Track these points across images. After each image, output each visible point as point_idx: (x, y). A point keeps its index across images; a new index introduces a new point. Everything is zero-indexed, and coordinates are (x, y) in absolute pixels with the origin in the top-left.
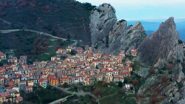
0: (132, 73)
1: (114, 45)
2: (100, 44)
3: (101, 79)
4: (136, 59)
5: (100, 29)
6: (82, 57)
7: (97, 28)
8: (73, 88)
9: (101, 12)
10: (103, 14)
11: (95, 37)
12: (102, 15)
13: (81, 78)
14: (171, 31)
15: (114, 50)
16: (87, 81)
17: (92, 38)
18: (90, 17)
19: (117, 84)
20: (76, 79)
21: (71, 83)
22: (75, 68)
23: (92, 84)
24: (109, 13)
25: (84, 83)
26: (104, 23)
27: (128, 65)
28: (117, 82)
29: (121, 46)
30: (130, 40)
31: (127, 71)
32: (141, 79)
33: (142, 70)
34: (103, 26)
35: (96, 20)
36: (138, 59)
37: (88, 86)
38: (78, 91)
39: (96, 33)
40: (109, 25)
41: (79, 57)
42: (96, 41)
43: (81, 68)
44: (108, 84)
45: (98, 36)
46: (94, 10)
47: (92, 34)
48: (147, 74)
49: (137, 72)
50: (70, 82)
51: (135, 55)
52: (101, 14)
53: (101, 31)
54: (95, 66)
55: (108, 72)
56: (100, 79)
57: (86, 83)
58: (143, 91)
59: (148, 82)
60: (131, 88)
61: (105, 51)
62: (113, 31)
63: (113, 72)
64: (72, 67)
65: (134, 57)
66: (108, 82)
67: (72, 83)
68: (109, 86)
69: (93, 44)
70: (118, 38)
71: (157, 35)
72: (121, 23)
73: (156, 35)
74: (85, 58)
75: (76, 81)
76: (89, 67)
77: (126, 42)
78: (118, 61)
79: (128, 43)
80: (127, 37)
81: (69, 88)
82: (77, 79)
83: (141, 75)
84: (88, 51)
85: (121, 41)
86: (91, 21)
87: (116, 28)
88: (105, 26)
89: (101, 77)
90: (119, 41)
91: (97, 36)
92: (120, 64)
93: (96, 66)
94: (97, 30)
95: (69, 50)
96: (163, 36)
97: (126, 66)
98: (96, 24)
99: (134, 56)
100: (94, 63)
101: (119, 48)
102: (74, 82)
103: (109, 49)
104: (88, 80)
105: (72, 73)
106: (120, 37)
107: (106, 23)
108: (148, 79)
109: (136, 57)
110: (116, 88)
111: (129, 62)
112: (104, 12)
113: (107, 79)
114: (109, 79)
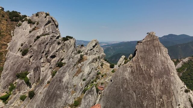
1: (48, 92)
5: (24, 53)
7: (20, 51)
9: (34, 24)
10: (35, 27)
11: (10, 70)
12: (34, 29)
18: (12, 32)
24: (47, 26)
26: (34, 42)
29: (64, 94)
30: (83, 78)
34: (30, 46)
35: (21, 36)
39: (16, 60)
45: (18, 67)
46: (23, 21)
52: (33, 26)
53: (26, 57)
62: (49, 58)
70: (57, 73)
72: (65, 42)
80: (76, 70)
85: (64, 80)
87: (55, 50)
88: (35, 48)
90: (60, 81)
94: (19, 54)
96: (152, 71)
98: (19, 43)
101: (59, 100)
106: (62, 71)
107: (38, 42)
112: (38, 24)
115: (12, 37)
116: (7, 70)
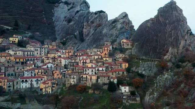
0: (128, 70)
1: (93, 39)
2: (71, 39)
3: (75, 80)
4: (131, 52)
5: (69, 21)
6: (39, 49)
7: (64, 21)
8: (17, 97)
9: (70, 4)
10: (72, 6)
11: (62, 31)
12: (72, 8)
13: (36, 81)
14: (177, 14)
15: (94, 44)
16: (47, 85)
17: (57, 33)
18: (53, 11)
19: (106, 87)
20: (23, 81)
21: (12, 88)
22: (22, 63)
23: (57, 92)
24: (82, 5)
25: (41, 89)
26: (75, 15)
27: (121, 60)
28: (105, 84)
29: (104, 38)
30: (117, 30)
31: (119, 67)
32: (146, 79)
33: (145, 66)
34: (73, 17)
35: (62, 13)
36: (134, 51)
38: (27, 102)
39: (63, 26)
40: (83, 17)
41: (32, 49)
42: (64, 35)
43: (36, 65)
44: (89, 88)
45: (67, 29)
46: (60, 3)
47: (56, 28)
48: (155, 70)
49: (136, 69)
50: (9, 87)
51: (130, 47)
52: (70, 6)
53: (72, 23)
54: (63, 66)
56: (73, 81)
57: (44, 90)
58: (153, 98)
59: (160, 83)
60: (133, 93)
61: (80, 47)
62: (89, 22)
63: (97, 69)
65: (127, 49)
66: (89, 84)
67: (15, 88)
68: (90, 91)
69: (58, 39)
70: (98, 29)
71: (157, 21)
72: (101, 14)
73: (155, 21)
74: (43, 52)
75: (24, 86)
76: (52, 65)
77: (110, 32)
78: (103, 55)
79: (115, 33)
80: (111, 27)
81: (6, 97)
82: (26, 81)
83: (144, 73)
84: (50, 46)
85: (104, 32)
86: (56, 14)
87: (94, 18)
88: (77, 18)
89: (75, 77)
90: (101, 32)
91: (65, 29)
92: (107, 59)
93: (65, 65)
94: (65, 23)
95: (14, 40)
96: (167, 21)
97: (116, 62)
98: (62, 17)
99: (127, 47)
100: (60, 60)
101: (102, 41)
102: (19, 87)
103: (85, 44)
104: (50, 84)
105: (16, 71)
106: (101, 28)
107: (78, 15)
108: (158, 77)
109: (131, 49)
110: (103, 93)
111: (120, 56)
112: (73, 4)
113: (85, 79)
114: (91, 79)
115: (53, 14)
116: (58, 31)
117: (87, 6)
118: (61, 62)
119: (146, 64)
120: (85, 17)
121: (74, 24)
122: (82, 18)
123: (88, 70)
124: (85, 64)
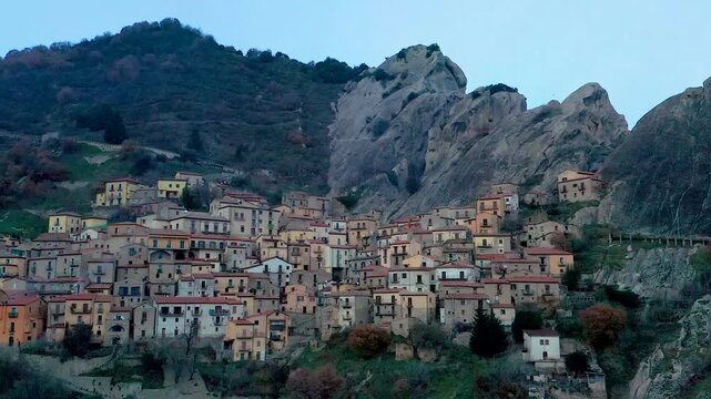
0: (570, 280)
1: (454, 178)
2: (376, 187)
3: (352, 312)
4: (595, 217)
6: (248, 214)
7: (365, 131)
8: (135, 363)
9: (393, 78)
10: (399, 84)
11: (349, 164)
12: (397, 88)
13: (211, 313)
15: (453, 196)
16: (250, 329)
17: (332, 171)
18: (333, 104)
19: (464, 339)
20: (165, 311)
21: (124, 335)
22: (179, 254)
24: (433, 77)
25: (229, 344)
26: (404, 107)
27: (546, 244)
28: (461, 328)
29: (496, 173)
30: (549, 142)
31: (536, 269)
32: (643, 314)
33: (646, 263)
34: (394, 116)
36: (608, 211)
37: (250, 366)
38: (166, 383)
39: (357, 148)
40: (432, 113)
41: (225, 213)
42: (355, 175)
43: (230, 266)
44: (401, 339)
45: (366, 157)
46: (360, 79)
47: (333, 158)
48: (686, 276)
49: (607, 274)
50: (118, 328)
51: (589, 195)
52: (393, 84)
54: (329, 271)
55: (400, 274)
56: (344, 317)
57: (237, 346)
58: (667, 385)
59: (701, 325)
60: (576, 363)
61: (402, 211)
62: (448, 127)
63: (439, 273)
64: (162, 244)
65: (578, 206)
66: (400, 326)
67: (137, 333)
68: (402, 352)
69: (333, 190)
70: (476, 146)
72: (495, 95)
74: (264, 226)
75: (169, 326)
76: (284, 265)
77: (523, 153)
78: (475, 227)
79: (538, 154)
80: (527, 134)
81: (98, 362)
82: (177, 310)
83: (637, 289)
84: (296, 209)
85: (496, 153)
86: (340, 116)
87: (466, 110)
88: (407, 118)
89: (352, 299)
90: (485, 155)
91: (361, 157)
92: (490, 240)
94: (366, 137)
95: (174, 189)
97: (526, 251)
98: (359, 122)
99: (580, 198)
100: (319, 252)
102: (149, 333)
103: (421, 198)
104: (262, 327)
105: (153, 279)
106: (487, 142)
107: (412, 106)
108: (696, 303)
109: (595, 204)
110: (453, 358)
111: (543, 231)
112: (404, 77)
113: (390, 308)
114: (409, 310)
115: (333, 113)
117: (457, 79)
118: (319, 259)
119: (649, 258)
120: (437, 114)
121: (397, 139)
122: (427, 116)
123: (404, 276)
124: (400, 258)
